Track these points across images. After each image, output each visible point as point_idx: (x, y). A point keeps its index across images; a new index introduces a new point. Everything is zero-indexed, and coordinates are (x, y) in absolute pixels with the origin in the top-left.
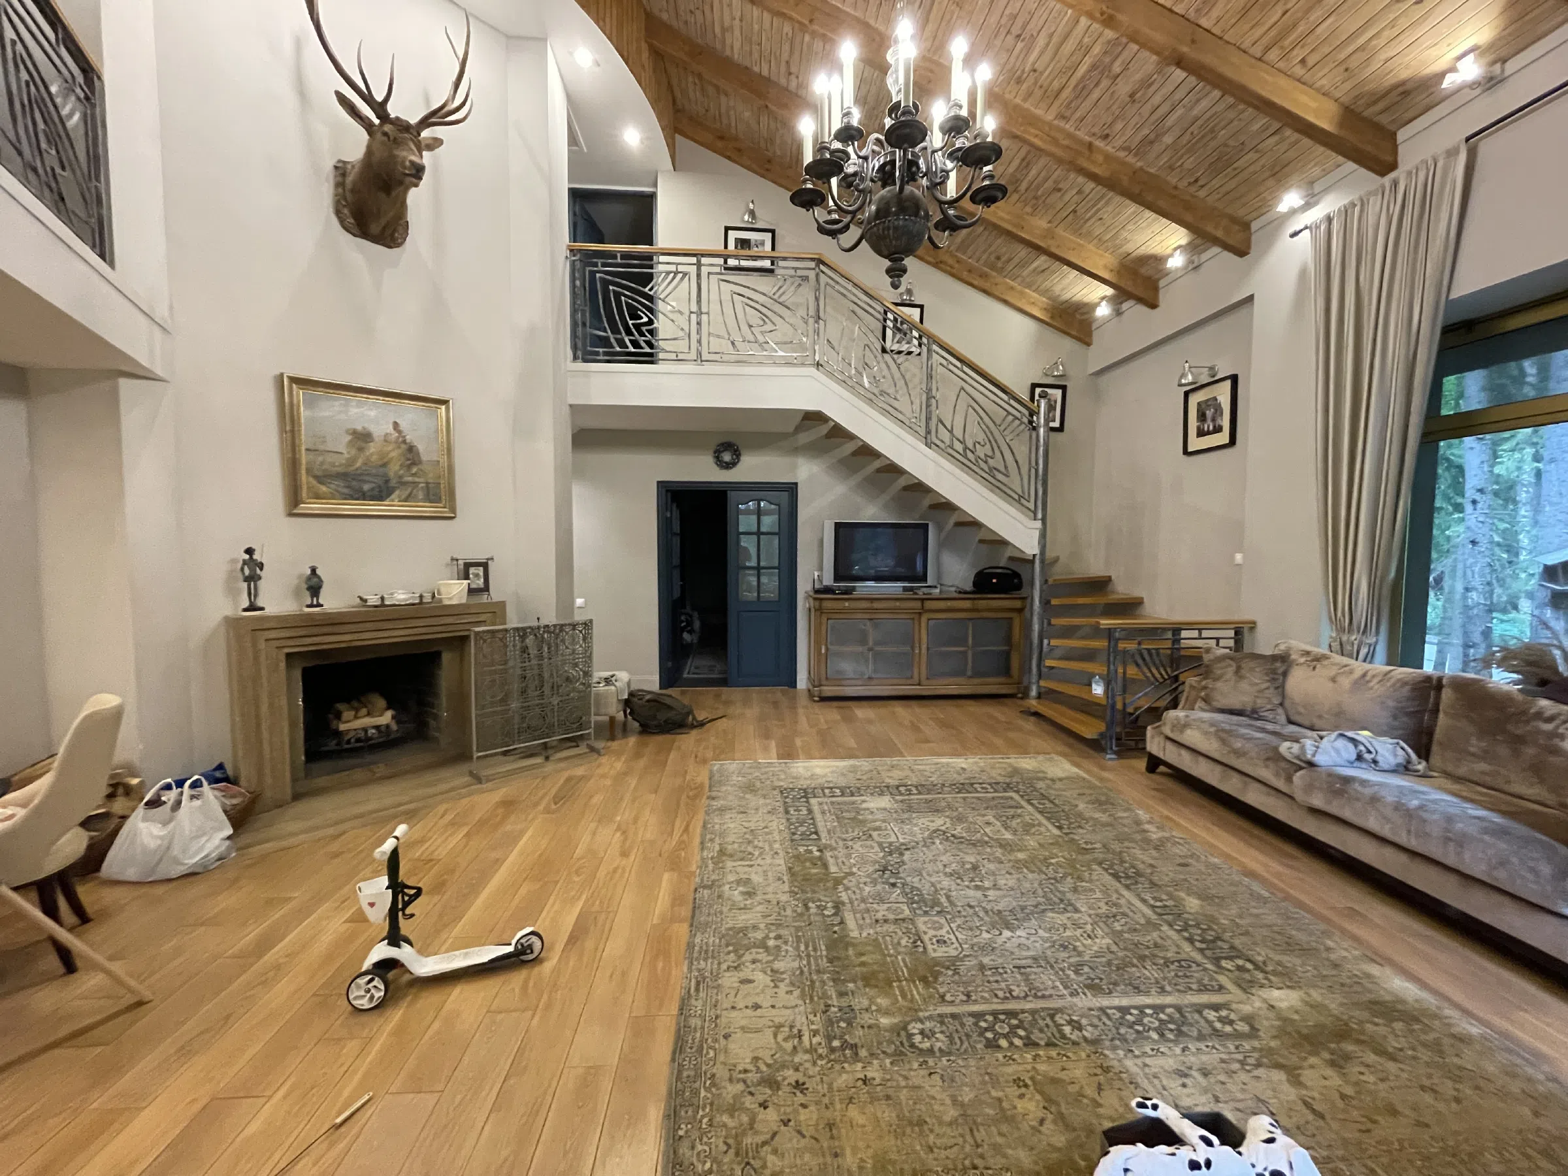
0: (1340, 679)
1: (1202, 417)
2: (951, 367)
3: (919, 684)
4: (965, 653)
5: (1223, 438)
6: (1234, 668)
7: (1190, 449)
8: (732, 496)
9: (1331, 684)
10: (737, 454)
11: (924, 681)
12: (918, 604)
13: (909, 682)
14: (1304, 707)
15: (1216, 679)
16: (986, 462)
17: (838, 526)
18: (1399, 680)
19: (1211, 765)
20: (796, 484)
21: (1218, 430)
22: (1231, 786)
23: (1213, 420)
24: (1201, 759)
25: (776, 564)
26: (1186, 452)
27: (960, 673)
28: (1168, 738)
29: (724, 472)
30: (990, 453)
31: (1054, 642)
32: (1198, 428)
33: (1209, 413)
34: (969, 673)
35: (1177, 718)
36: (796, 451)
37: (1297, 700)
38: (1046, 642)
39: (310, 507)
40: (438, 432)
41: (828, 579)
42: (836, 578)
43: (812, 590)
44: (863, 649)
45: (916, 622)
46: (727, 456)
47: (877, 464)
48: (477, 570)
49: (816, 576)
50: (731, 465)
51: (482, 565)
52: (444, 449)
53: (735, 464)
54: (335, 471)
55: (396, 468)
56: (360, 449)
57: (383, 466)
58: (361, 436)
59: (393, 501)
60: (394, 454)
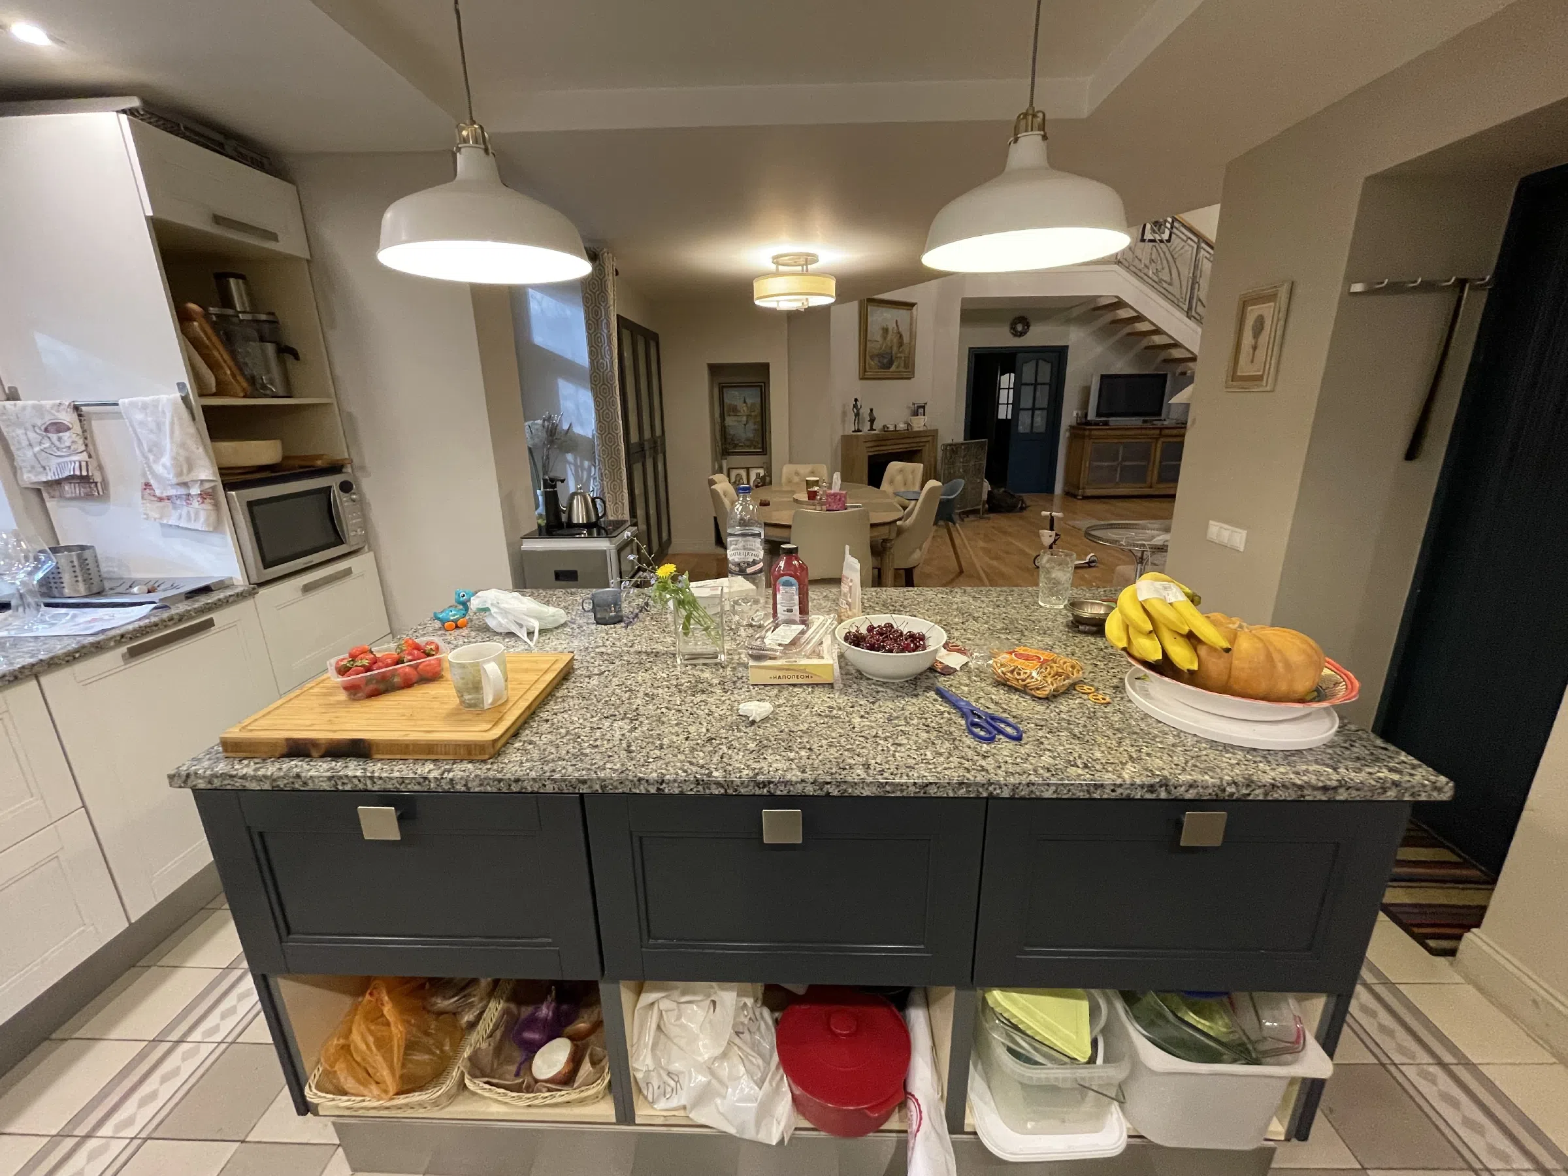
3: (1151, 487)
8: (1020, 356)
10: (1027, 325)
11: (1155, 486)
12: (1158, 432)
17: (1103, 377)
20: (1067, 347)
25: (1046, 406)
29: (1017, 339)
36: (1069, 321)
39: (868, 374)
40: (911, 324)
41: (1092, 416)
42: (1099, 414)
43: (1074, 423)
44: (1115, 464)
45: (1153, 444)
46: (1020, 328)
47: (1128, 330)
48: (921, 411)
49: (1075, 414)
50: (1021, 334)
51: (923, 407)
52: (913, 335)
53: (1025, 333)
54: (876, 352)
55: (895, 349)
56: (885, 338)
57: (891, 348)
58: (885, 331)
59: (893, 368)
60: (895, 340)
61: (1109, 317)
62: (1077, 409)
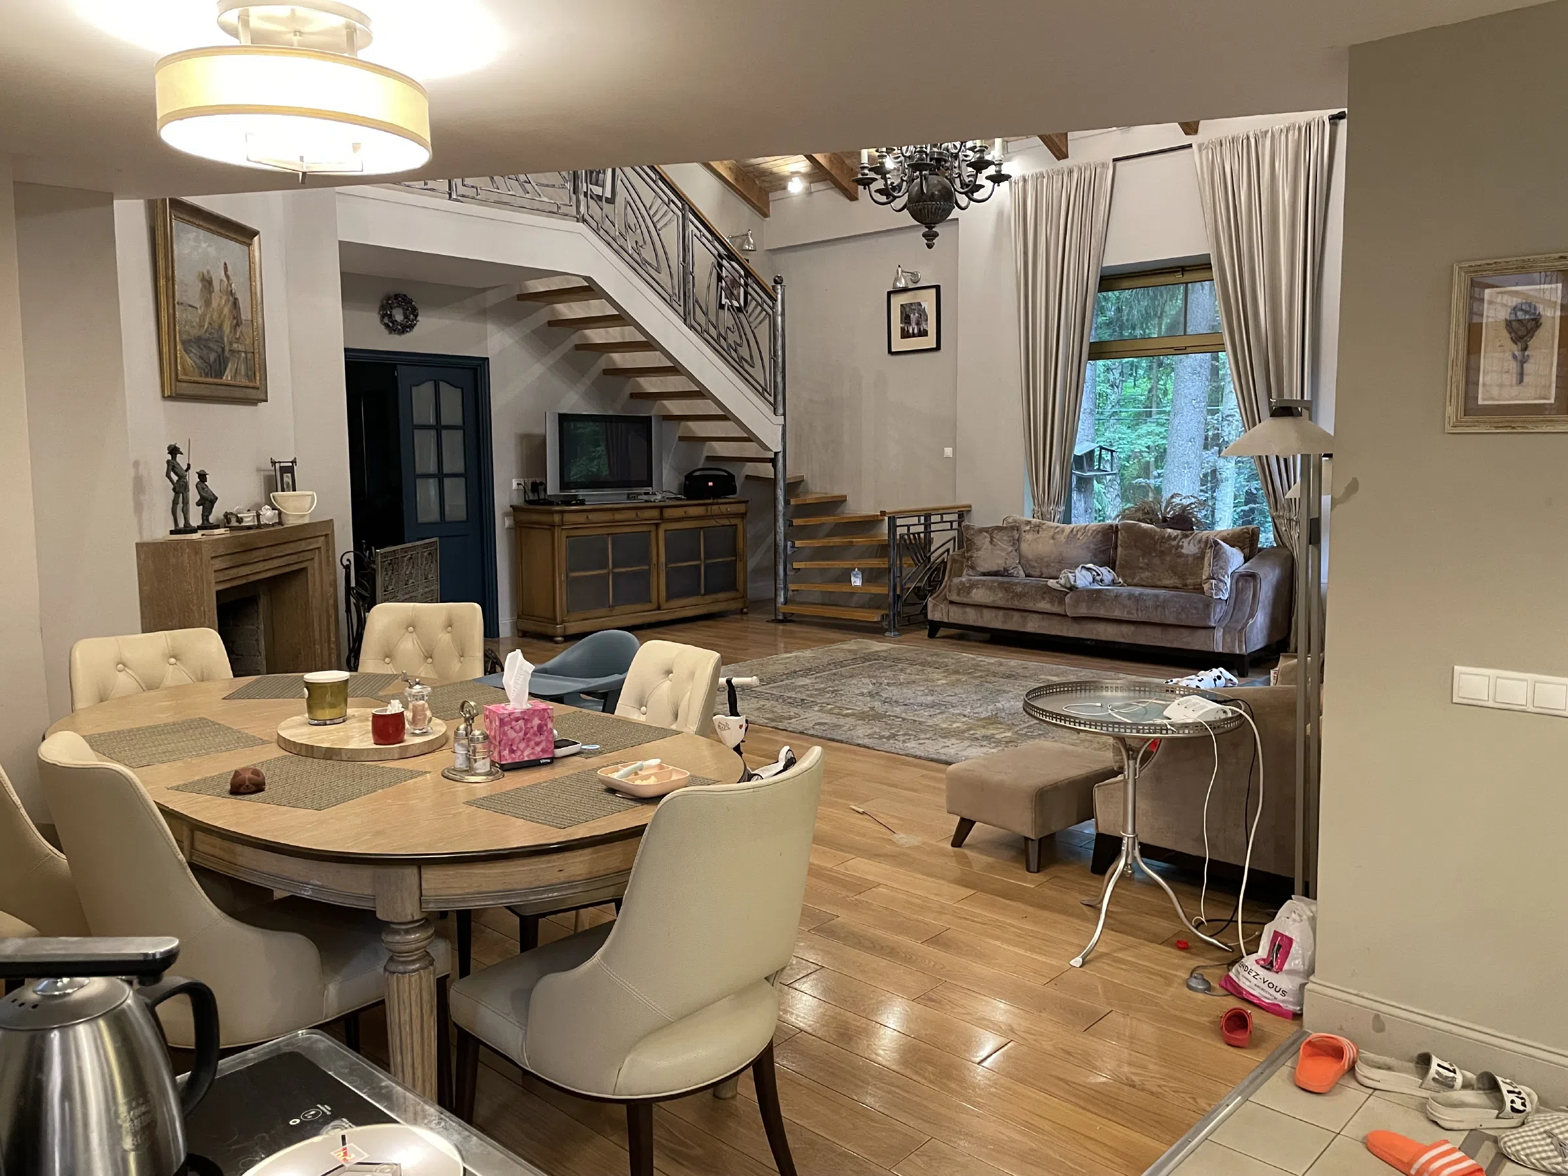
0: (1057, 536)
1: (906, 319)
2: (704, 240)
3: (659, 608)
4: (698, 567)
5: (929, 342)
6: (988, 539)
7: (893, 350)
8: (401, 372)
9: (1052, 541)
10: (412, 313)
11: (664, 606)
13: (647, 607)
14: (1036, 561)
15: (978, 550)
16: (736, 351)
17: (559, 417)
18: (1093, 531)
19: (993, 613)
20: (486, 360)
21: (923, 333)
22: (1014, 624)
23: (918, 324)
24: (985, 611)
25: (462, 470)
26: (890, 352)
27: (695, 592)
28: (951, 602)
29: (397, 338)
30: (739, 341)
31: (798, 544)
32: (903, 329)
33: (914, 317)
34: (703, 592)
35: (962, 583)
36: (483, 313)
37: (1030, 557)
38: (789, 543)
39: (185, 388)
40: (251, 278)
41: (552, 487)
42: (564, 485)
43: (518, 500)
44: (605, 571)
45: (653, 534)
46: (399, 316)
47: (575, 339)
48: (287, 478)
49: (514, 486)
50: (406, 328)
51: (290, 470)
52: (257, 304)
53: (412, 327)
54: (195, 332)
55: (227, 328)
56: (208, 303)
57: (221, 327)
58: (207, 283)
59: (228, 377)
60: (226, 311)
61: (544, 314)
62: (518, 477)
